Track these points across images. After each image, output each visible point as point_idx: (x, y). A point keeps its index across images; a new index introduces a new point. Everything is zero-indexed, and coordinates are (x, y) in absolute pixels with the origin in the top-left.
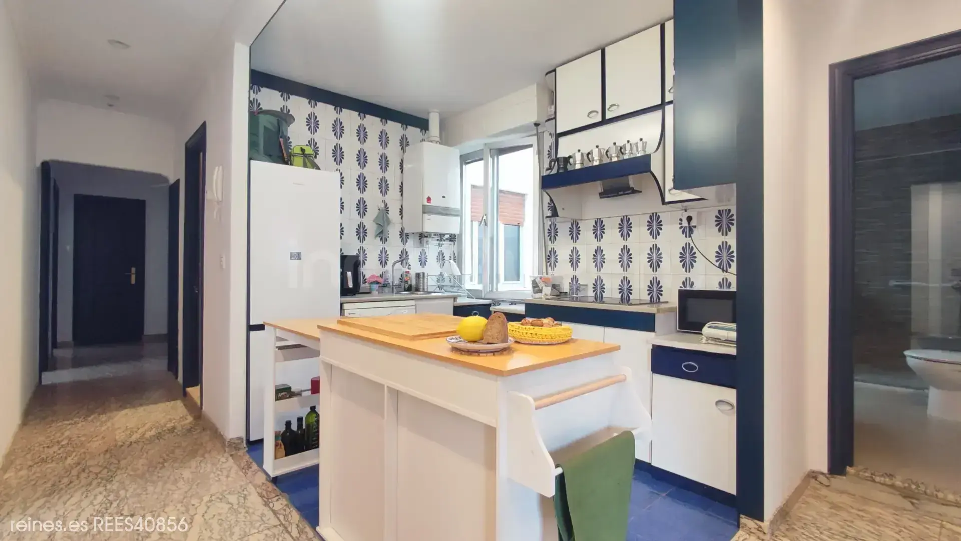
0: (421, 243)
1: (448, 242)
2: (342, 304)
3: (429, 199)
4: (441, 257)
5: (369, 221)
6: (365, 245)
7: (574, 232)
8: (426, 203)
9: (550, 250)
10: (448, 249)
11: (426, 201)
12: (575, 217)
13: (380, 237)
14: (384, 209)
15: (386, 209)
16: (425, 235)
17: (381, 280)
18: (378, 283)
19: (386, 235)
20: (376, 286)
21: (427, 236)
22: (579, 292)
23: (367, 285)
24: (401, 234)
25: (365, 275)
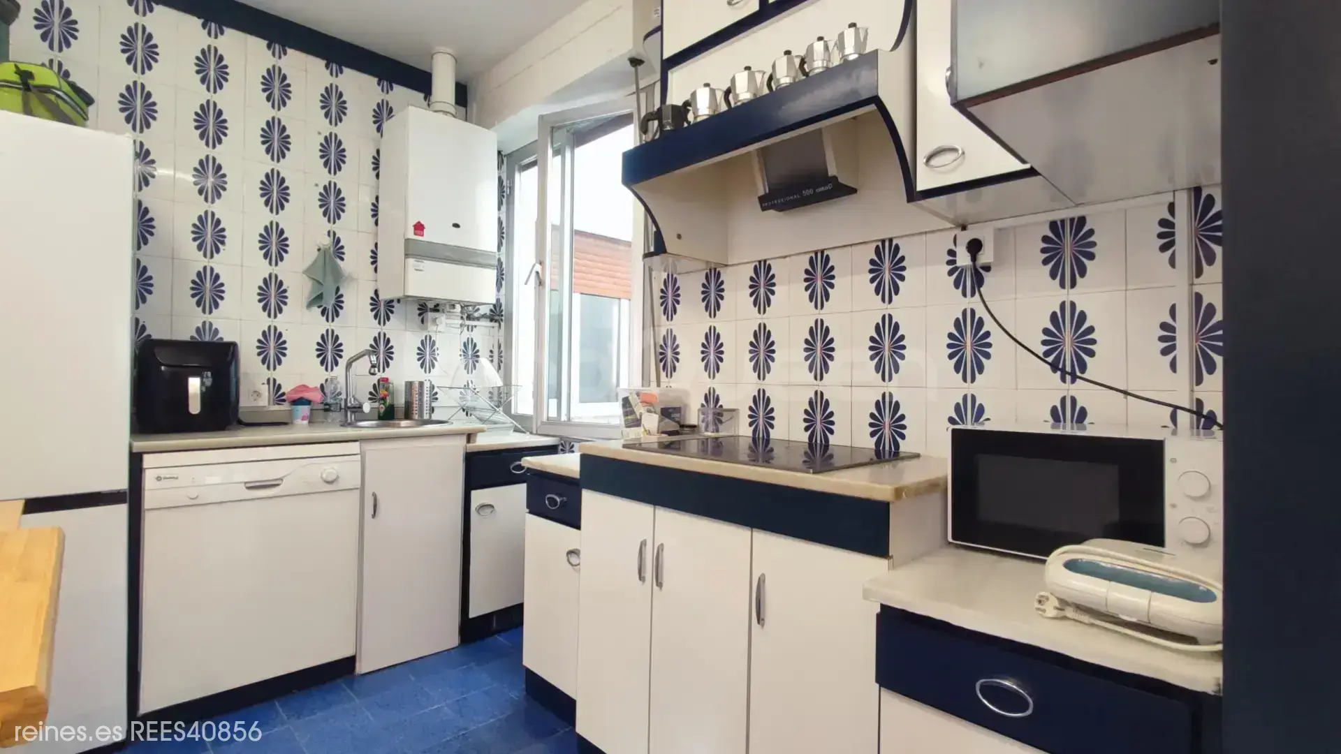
3: (419, 228)
4: (471, 352)
5: (294, 274)
6: (281, 322)
7: (713, 294)
8: (411, 234)
9: (665, 333)
10: (483, 334)
11: (411, 229)
13: (319, 307)
14: (330, 248)
15: (338, 249)
16: (430, 305)
17: (316, 397)
18: (308, 402)
19: (330, 303)
20: (304, 410)
21: (436, 309)
22: (721, 427)
23: (285, 407)
24: (375, 301)
25: (279, 387)
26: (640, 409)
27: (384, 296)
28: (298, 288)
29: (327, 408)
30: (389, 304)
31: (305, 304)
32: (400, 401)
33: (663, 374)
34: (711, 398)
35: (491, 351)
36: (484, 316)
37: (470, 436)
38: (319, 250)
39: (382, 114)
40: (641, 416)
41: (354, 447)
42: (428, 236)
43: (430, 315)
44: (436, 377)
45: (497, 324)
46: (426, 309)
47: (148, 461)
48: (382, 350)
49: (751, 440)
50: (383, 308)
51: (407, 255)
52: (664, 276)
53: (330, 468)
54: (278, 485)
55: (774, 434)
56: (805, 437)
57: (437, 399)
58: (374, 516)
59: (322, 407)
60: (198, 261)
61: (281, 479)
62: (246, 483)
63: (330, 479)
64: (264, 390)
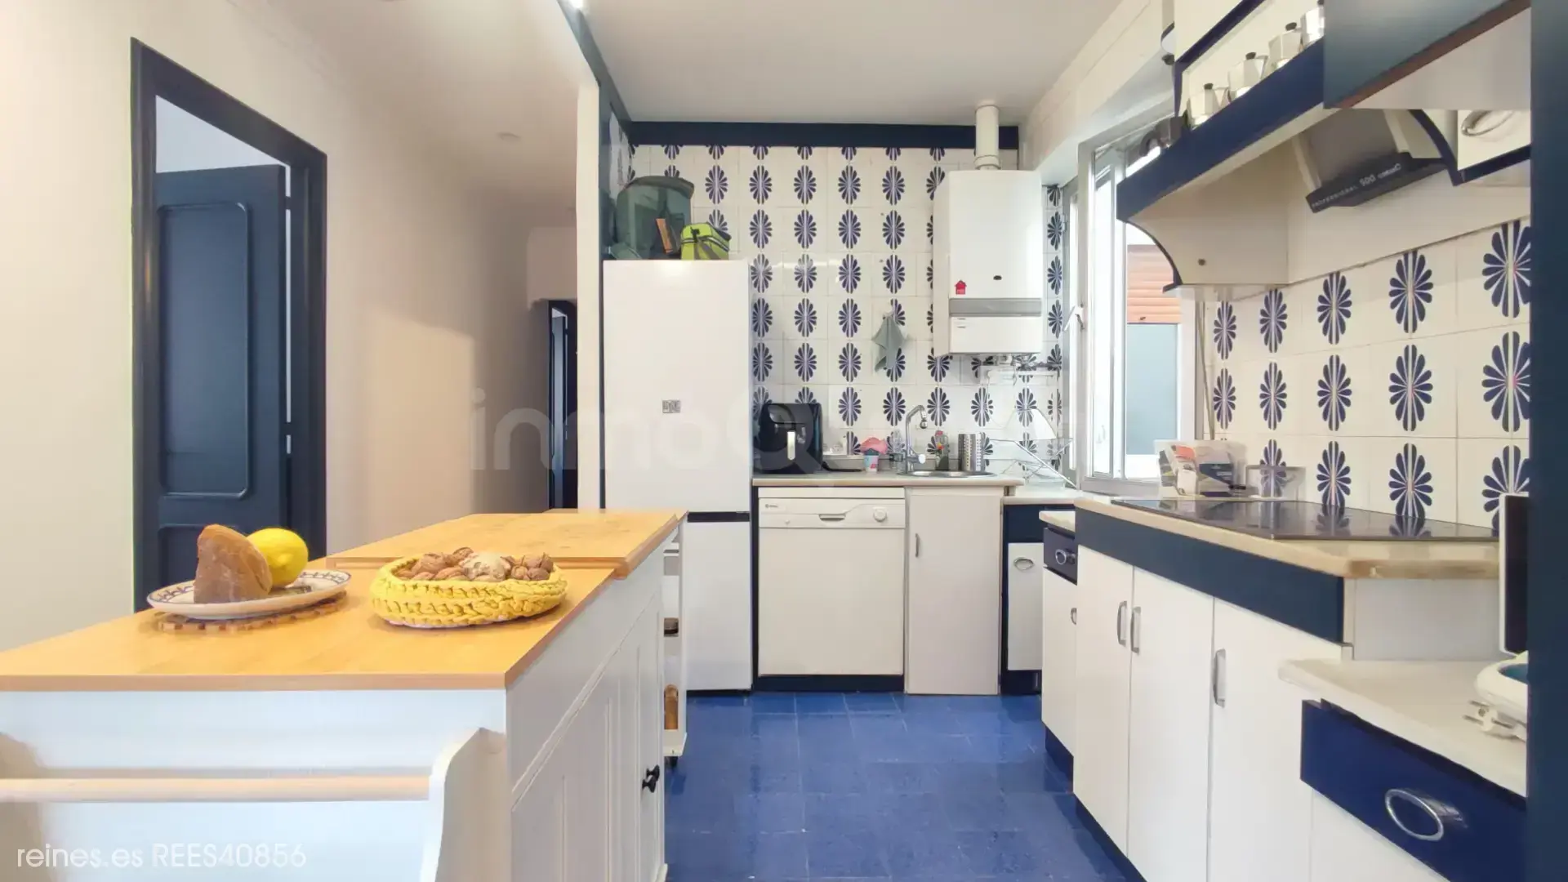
0: (976, 375)
1: (1044, 372)
2: (754, 491)
3: (961, 286)
4: (1025, 403)
5: (865, 342)
6: (856, 385)
7: (1273, 325)
8: (954, 295)
9: (1220, 375)
10: (1041, 385)
11: (954, 289)
12: (1276, 280)
13: (885, 369)
14: (892, 316)
15: (899, 315)
16: (983, 360)
17: (881, 448)
18: (876, 453)
19: (892, 364)
20: (873, 459)
21: (989, 361)
22: (1283, 490)
23: (861, 456)
24: (932, 361)
25: (856, 440)
26: (1177, 465)
27: (938, 354)
28: (868, 353)
29: (892, 458)
30: (946, 360)
31: (874, 366)
32: (954, 454)
33: (1217, 424)
34: (1273, 453)
35: (1050, 402)
36: (1041, 365)
37: (1008, 489)
38: (884, 318)
39: (935, 180)
40: (1177, 473)
41: (900, 492)
42: (970, 293)
43: (983, 368)
44: (992, 430)
45: (1056, 372)
46: (980, 363)
47: (762, 492)
48: (939, 404)
49: (1321, 507)
50: (939, 365)
51: (951, 315)
52: (1219, 305)
53: (880, 509)
54: (841, 519)
55: (1350, 501)
56: (1391, 507)
57: (992, 451)
58: (917, 555)
59: (888, 457)
60: (799, 340)
61: (844, 514)
62: (820, 515)
63: (881, 518)
64: (844, 442)
